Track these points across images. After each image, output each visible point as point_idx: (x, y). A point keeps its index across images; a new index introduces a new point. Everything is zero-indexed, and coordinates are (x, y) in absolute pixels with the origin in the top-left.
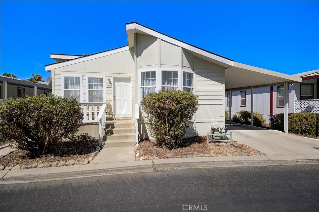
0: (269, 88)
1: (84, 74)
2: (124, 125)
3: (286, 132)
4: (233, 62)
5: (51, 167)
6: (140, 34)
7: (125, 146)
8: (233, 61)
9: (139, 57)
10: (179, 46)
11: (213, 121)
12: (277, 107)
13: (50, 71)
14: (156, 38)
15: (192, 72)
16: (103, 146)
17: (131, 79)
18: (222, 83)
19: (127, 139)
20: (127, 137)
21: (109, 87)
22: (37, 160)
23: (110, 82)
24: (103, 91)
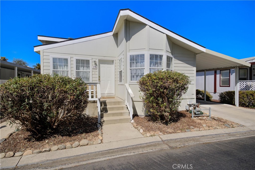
0: (213, 72)
1: (72, 56)
2: (115, 103)
3: (237, 106)
4: (205, 49)
5: (65, 148)
6: (129, 21)
7: (122, 123)
8: (205, 48)
9: (128, 42)
10: (164, 33)
11: (187, 98)
12: (220, 86)
14: (145, 25)
15: (171, 56)
16: (103, 124)
17: (114, 61)
18: (194, 67)
19: (121, 116)
20: (121, 114)
21: (95, 68)
22: (47, 141)
23: (96, 64)
24: (90, 72)
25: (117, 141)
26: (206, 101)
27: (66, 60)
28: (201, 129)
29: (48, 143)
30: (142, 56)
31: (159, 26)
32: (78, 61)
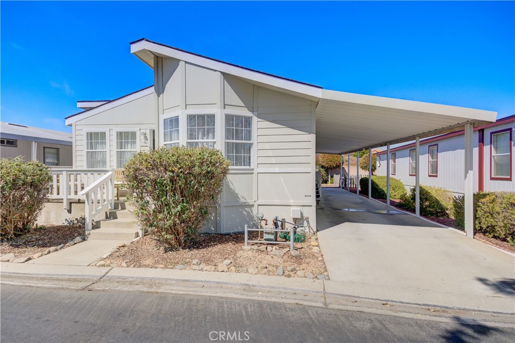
1: (111, 127)
3: (468, 233)
4: (321, 89)
6: (162, 58)
9: (161, 96)
10: (216, 71)
11: (292, 204)
12: (492, 179)
13: (71, 125)
14: (177, 61)
16: (88, 237)
18: (310, 133)
21: (145, 145)
23: (146, 138)
24: (136, 151)
27: (103, 134)
31: (204, 58)
32: (120, 135)
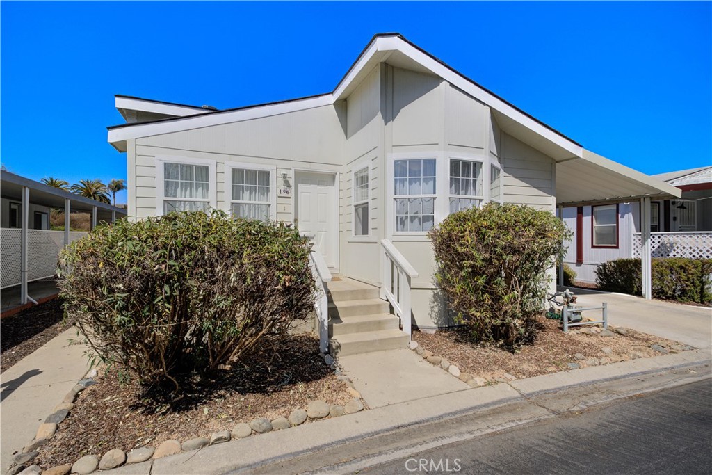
0: (575, 209)
1: (220, 158)
2: (355, 294)
3: (646, 297)
4: (581, 149)
5: (271, 429)
6: (393, 67)
7: (385, 350)
8: (581, 146)
9: (390, 124)
10: (484, 104)
12: (593, 247)
14: (438, 79)
15: (498, 165)
16: (336, 353)
17: (337, 177)
18: (551, 195)
19: (380, 329)
20: (379, 325)
21: (286, 195)
23: (287, 184)
24: (269, 205)
25: (407, 402)
26: (564, 285)
27: (203, 171)
28: (603, 360)
29: (211, 415)
30: (431, 164)
31: (473, 85)
32: (237, 174)
